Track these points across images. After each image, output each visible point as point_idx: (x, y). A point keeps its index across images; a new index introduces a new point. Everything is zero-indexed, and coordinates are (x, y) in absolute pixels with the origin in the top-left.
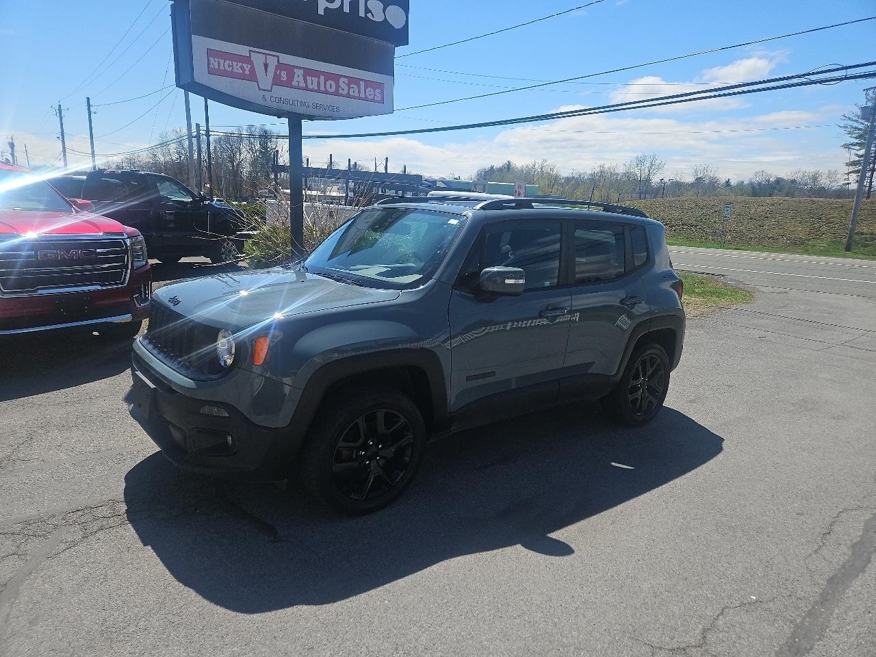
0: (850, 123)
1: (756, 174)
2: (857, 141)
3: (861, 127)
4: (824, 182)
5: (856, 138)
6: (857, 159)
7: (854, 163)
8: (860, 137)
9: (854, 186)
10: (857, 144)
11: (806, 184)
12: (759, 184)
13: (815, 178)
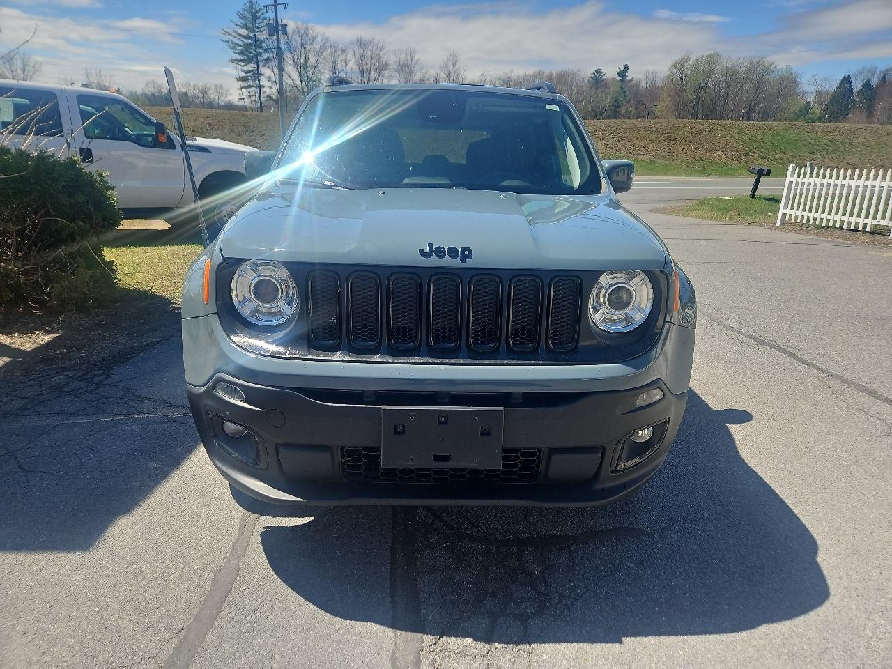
0: (232, 38)
1: (147, 84)
2: (239, 57)
3: (240, 43)
4: (212, 95)
5: (239, 54)
6: (244, 75)
7: (243, 79)
8: (241, 53)
9: (247, 102)
10: (240, 60)
11: (197, 97)
12: (153, 95)
13: (204, 91)
